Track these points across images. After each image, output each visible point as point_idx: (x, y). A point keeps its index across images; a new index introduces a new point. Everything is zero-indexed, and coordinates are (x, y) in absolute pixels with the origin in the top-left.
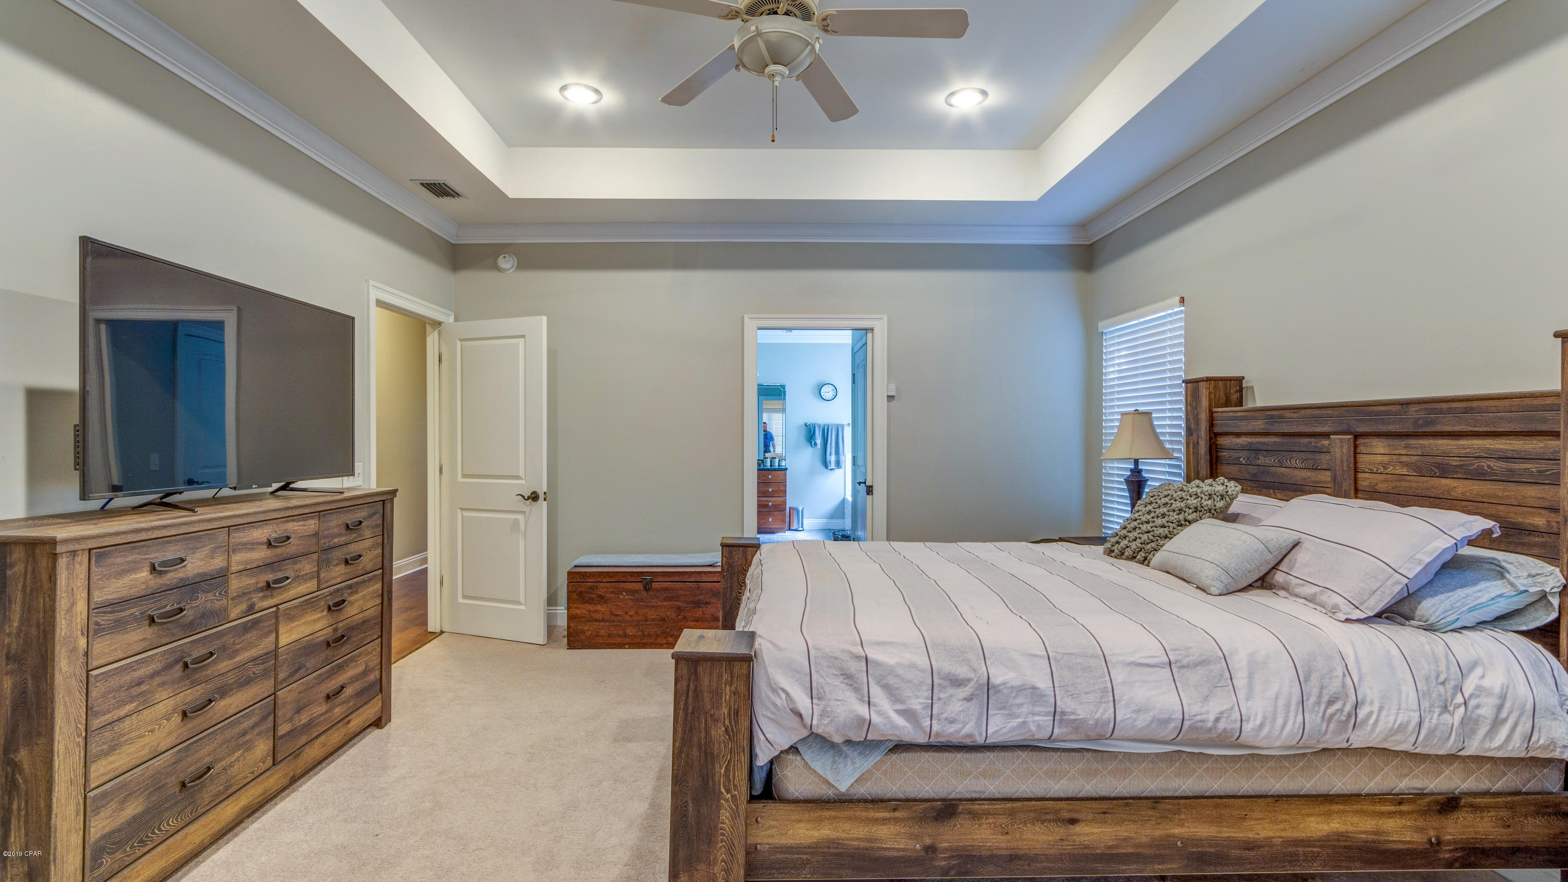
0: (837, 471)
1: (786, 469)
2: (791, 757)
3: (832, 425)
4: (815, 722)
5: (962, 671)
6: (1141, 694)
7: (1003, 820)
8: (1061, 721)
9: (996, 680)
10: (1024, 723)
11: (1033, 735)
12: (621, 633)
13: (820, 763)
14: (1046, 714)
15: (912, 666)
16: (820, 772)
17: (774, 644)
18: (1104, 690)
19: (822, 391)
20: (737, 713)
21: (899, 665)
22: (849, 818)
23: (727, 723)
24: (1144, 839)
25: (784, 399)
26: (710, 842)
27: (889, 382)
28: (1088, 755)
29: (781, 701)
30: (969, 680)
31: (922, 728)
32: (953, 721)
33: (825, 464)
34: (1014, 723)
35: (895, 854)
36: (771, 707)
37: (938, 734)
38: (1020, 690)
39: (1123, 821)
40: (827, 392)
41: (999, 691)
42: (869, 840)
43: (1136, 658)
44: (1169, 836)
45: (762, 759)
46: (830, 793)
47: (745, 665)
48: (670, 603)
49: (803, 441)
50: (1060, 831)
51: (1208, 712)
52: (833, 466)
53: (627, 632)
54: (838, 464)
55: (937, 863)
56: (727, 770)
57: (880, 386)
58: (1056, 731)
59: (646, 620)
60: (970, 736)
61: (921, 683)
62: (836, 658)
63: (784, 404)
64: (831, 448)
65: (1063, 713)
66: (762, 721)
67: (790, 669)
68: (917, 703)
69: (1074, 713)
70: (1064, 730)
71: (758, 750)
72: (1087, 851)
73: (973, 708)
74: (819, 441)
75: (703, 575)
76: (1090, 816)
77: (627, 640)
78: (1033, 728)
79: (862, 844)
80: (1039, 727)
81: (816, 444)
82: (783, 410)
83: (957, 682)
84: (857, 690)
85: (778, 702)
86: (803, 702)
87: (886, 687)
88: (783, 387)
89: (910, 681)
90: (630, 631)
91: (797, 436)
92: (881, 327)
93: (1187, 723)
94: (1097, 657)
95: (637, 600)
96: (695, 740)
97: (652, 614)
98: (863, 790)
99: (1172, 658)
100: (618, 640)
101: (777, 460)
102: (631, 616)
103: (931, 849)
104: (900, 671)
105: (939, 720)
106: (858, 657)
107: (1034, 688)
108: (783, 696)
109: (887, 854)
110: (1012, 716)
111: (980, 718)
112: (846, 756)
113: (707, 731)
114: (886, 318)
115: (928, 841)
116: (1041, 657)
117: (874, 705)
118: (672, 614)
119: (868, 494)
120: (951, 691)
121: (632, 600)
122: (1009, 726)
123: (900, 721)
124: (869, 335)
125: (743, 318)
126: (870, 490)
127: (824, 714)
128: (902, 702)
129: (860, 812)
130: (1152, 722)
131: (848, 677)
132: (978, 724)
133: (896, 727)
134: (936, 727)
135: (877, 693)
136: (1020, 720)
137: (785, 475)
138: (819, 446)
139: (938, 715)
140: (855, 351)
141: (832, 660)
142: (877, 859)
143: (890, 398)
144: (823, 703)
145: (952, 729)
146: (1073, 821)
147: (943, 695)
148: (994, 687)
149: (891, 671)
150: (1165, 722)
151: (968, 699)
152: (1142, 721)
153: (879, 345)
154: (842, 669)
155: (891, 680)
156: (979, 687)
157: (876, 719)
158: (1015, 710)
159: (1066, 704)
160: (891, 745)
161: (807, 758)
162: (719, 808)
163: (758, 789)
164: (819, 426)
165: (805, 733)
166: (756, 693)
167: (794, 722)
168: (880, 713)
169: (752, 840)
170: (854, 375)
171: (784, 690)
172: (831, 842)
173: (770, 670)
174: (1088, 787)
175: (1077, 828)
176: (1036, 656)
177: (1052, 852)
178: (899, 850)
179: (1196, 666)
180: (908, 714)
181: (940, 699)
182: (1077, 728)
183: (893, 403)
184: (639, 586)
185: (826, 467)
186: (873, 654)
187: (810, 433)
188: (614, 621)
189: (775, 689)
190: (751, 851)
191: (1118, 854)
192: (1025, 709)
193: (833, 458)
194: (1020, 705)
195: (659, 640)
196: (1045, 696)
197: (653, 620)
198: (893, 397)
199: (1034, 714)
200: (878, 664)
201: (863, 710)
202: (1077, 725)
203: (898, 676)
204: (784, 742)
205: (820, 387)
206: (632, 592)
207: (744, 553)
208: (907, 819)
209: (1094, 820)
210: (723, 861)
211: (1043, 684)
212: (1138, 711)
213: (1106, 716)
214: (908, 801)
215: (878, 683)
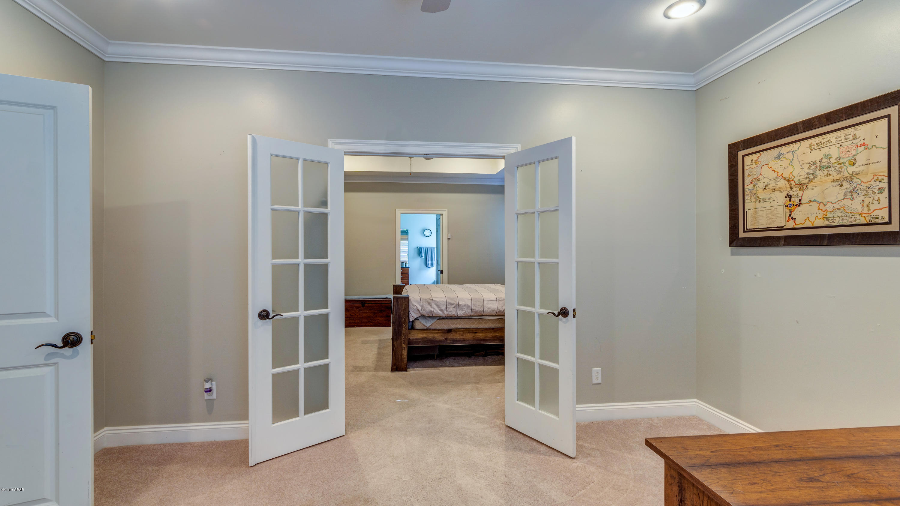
0: (432, 268)
1: (409, 267)
2: (417, 321)
3: (429, 248)
4: (422, 312)
5: (453, 302)
6: (489, 306)
7: (462, 333)
8: (473, 311)
9: (460, 304)
10: (465, 312)
11: (467, 315)
12: (354, 322)
13: (423, 321)
14: (470, 310)
15: (443, 301)
16: (423, 323)
17: (413, 298)
18: (482, 305)
19: (425, 234)
20: (406, 309)
21: (440, 301)
22: (429, 333)
23: (404, 311)
24: (491, 336)
25: (408, 235)
26: (401, 335)
27: (448, 233)
28: (480, 319)
29: (415, 308)
30: (454, 304)
31: (444, 313)
32: (451, 312)
33: (426, 265)
34: (463, 312)
35: (439, 340)
36: (413, 309)
37: (447, 314)
38: (465, 305)
39: (486, 332)
40: (427, 233)
41: (460, 306)
42: (434, 337)
43: (490, 299)
44: (496, 335)
45: (411, 320)
46: (425, 328)
47: (408, 299)
48: (371, 311)
49: (416, 255)
50: (473, 335)
51: (502, 309)
52: (430, 266)
53: (356, 321)
54: (432, 265)
55: (447, 342)
56: (404, 320)
57: (445, 235)
58: (472, 313)
59: (363, 317)
60: (454, 315)
61: (444, 304)
62: (426, 300)
63: (408, 237)
64: (429, 258)
65: (473, 310)
66: (411, 312)
67: (417, 302)
68: (443, 308)
69: (475, 310)
70: (474, 313)
71: (410, 318)
72: (479, 339)
73: (455, 309)
74: (423, 255)
75: (383, 301)
76: (480, 331)
77: (356, 324)
78: (467, 313)
79: (432, 338)
80: (468, 312)
81: (422, 256)
82: (407, 239)
83: (452, 304)
84: (431, 306)
85: (414, 308)
86: (419, 308)
87: (437, 305)
88: (407, 230)
89: (442, 304)
90: (357, 321)
91: (414, 253)
92: (445, 213)
93: (498, 311)
94: (482, 299)
95: (359, 310)
96: (398, 314)
97: (365, 315)
98: (432, 327)
99: (497, 299)
100: (353, 324)
101: (405, 264)
102: (357, 316)
103: (446, 339)
104: (440, 302)
105: (448, 311)
106: (431, 300)
107: (468, 305)
108: (415, 307)
109: (437, 340)
110: (463, 311)
111: (456, 311)
112: (429, 320)
113: (400, 313)
114: (447, 210)
115: (446, 337)
116: (470, 299)
117: (434, 308)
118: (372, 315)
119: (441, 273)
120: (450, 306)
121: (358, 310)
122: (462, 313)
123: (440, 312)
124: (441, 216)
125: (396, 210)
126: (442, 272)
127: (424, 310)
128: (440, 308)
129: (431, 331)
130: (491, 311)
131: (429, 303)
132: (456, 312)
133: (438, 313)
134: (447, 313)
135: (435, 306)
136: (465, 311)
137: (408, 270)
138: (423, 257)
139: (448, 310)
140: (437, 219)
141: (425, 300)
142: (435, 341)
143: (449, 239)
144: (423, 308)
145: (450, 313)
146: (476, 333)
147: (449, 307)
148: (459, 305)
149: (438, 302)
150: (494, 311)
151: (454, 307)
152: (489, 310)
153: (445, 221)
154: (427, 302)
155: (438, 304)
156: (456, 305)
157: (434, 311)
158: (464, 309)
159: (474, 308)
160: (438, 318)
161: (420, 320)
162: (402, 328)
163: (410, 327)
164: (424, 248)
165: (420, 315)
166: (409, 306)
167: (418, 312)
168: (435, 310)
169: (409, 337)
170: (437, 228)
171: (415, 306)
172: (425, 338)
173: (412, 302)
174: (480, 326)
175: (477, 334)
176: (469, 299)
177: (472, 339)
178: (440, 339)
179: (502, 300)
180: (441, 310)
181: (448, 307)
182: (476, 313)
183: (450, 241)
184: (361, 305)
185: (427, 266)
186: (434, 299)
187: (419, 251)
188: (351, 318)
189: (413, 305)
190: (409, 339)
191: (485, 339)
192: (466, 309)
193: (430, 262)
194: (465, 308)
195: (367, 324)
196: (470, 306)
197: (365, 317)
198: (450, 238)
199: (467, 310)
200: (435, 301)
201: (432, 309)
202: (476, 312)
203: (439, 303)
204: (416, 316)
205: (424, 231)
206: (357, 307)
207: (400, 288)
208: (441, 333)
209: (480, 332)
210: (403, 339)
211: (470, 304)
212: (488, 309)
213: (482, 310)
214: (441, 330)
215: (435, 304)
